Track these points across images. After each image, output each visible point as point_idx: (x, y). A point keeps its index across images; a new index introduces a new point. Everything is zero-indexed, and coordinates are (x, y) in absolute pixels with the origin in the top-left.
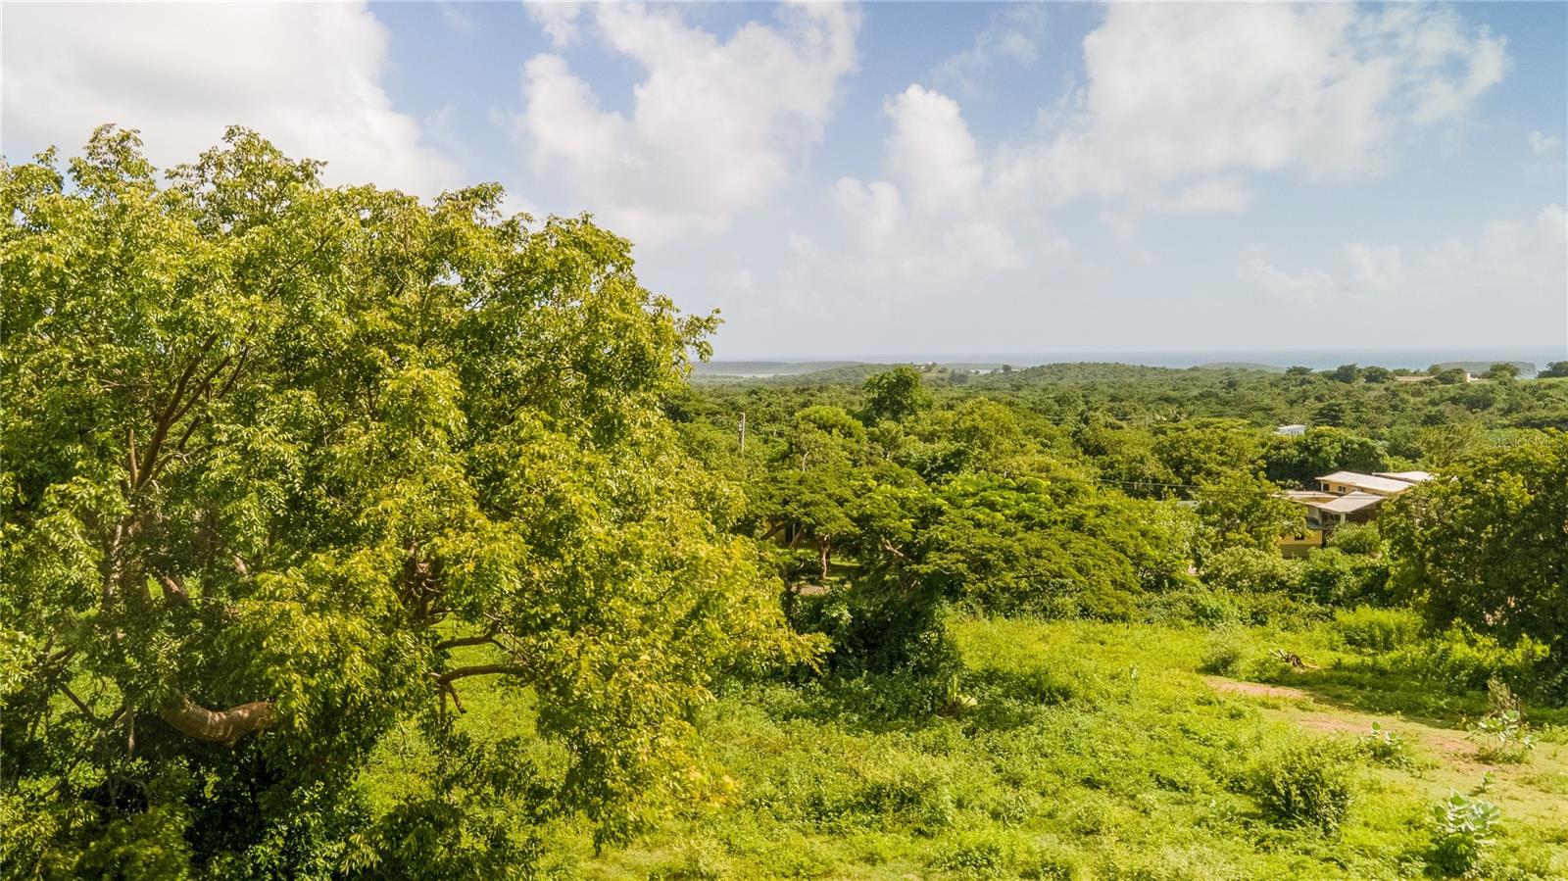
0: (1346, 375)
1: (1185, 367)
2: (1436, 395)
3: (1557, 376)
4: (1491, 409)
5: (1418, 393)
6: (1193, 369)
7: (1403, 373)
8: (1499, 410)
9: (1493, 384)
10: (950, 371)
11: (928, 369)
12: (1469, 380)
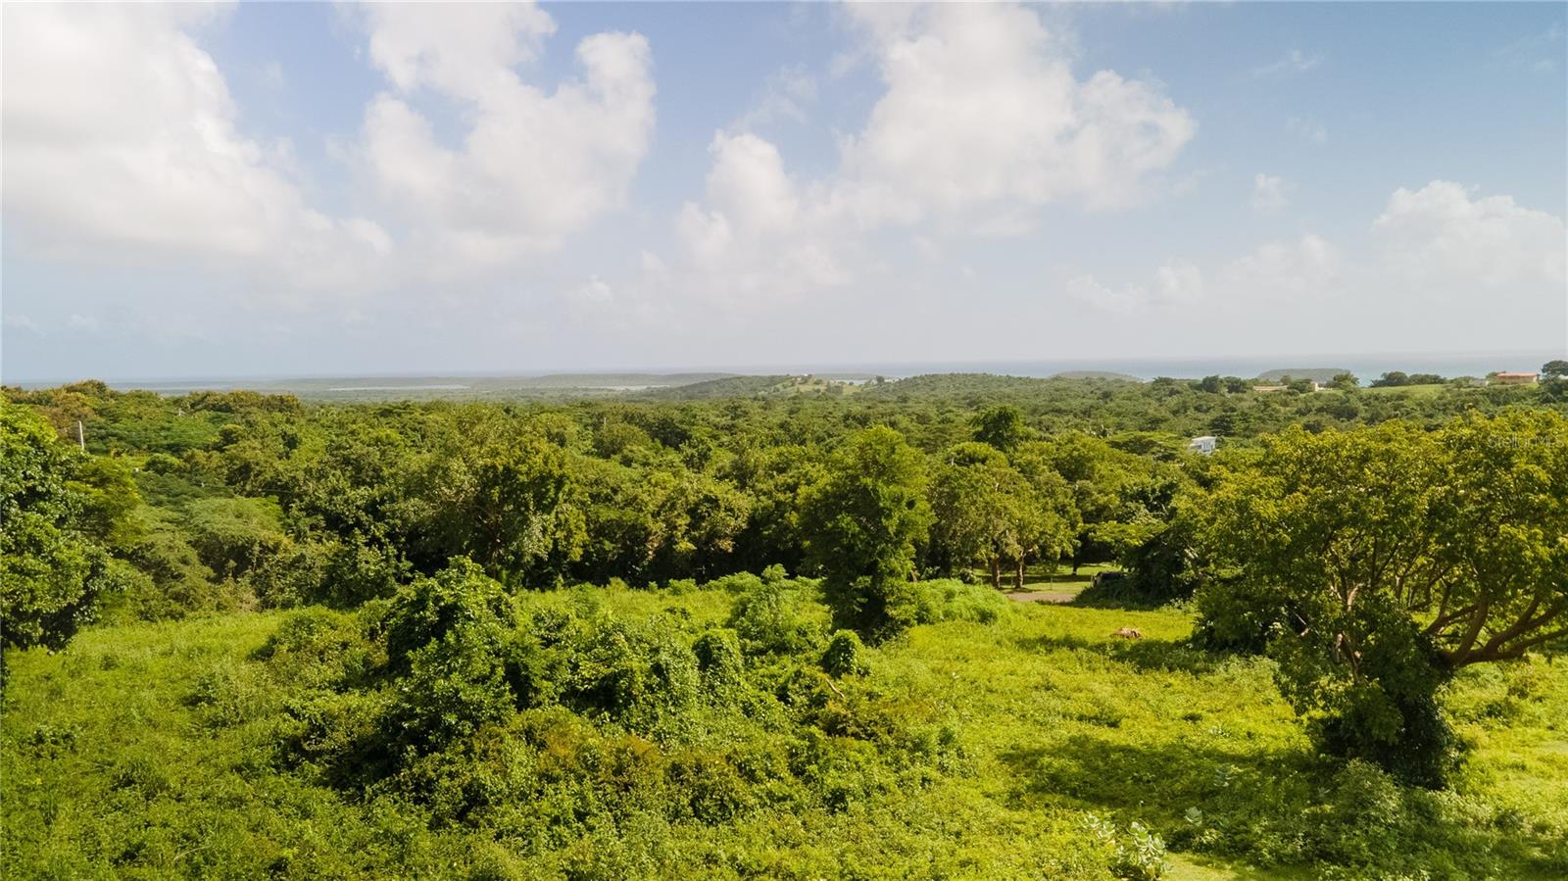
0: (1210, 385)
3: (1394, 385)
7: (1256, 382)
9: (1340, 393)
10: (825, 382)
11: (805, 381)
12: (1317, 389)
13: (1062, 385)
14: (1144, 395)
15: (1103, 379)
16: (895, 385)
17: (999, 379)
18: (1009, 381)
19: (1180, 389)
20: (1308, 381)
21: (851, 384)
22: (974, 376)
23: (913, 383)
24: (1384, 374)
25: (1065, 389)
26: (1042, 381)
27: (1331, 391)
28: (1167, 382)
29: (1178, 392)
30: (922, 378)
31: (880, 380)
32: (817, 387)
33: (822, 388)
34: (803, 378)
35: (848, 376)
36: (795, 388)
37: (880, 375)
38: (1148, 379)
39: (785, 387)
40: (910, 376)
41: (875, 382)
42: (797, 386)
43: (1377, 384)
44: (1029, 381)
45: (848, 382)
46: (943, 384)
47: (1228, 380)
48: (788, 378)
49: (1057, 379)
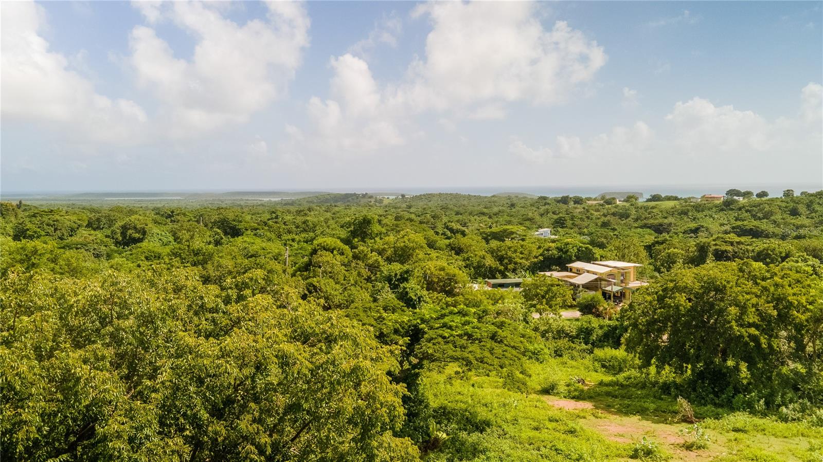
0: (565, 200)
1: (489, 195)
2: (605, 211)
3: (654, 201)
4: (630, 219)
5: (597, 210)
6: (493, 196)
7: (589, 199)
8: (633, 219)
10: (375, 197)
11: (364, 196)
12: (618, 202)
13: (496, 199)
14: (531, 205)
16: (410, 198)
17: (464, 196)
18: (469, 197)
19: (550, 202)
20: (614, 199)
21: (388, 198)
23: (419, 198)
27: (625, 204)
28: (545, 198)
29: (548, 204)
32: (369, 200)
33: (372, 200)
38: (536, 197)
41: (401, 197)
43: (649, 200)
47: (575, 197)
48: (355, 195)
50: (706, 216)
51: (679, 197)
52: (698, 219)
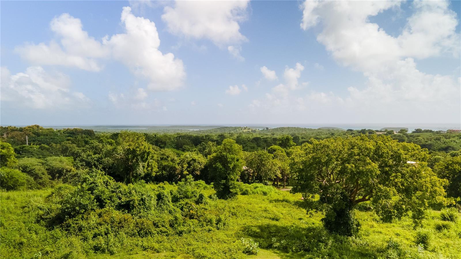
0: (363, 131)
7: (377, 131)
9: (401, 134)
10: (251, 129)
11: (245, 128)
12: (395, 133)
13: (321, 131)
14: (344, 134)
15: (333, 130)
16: (271, 130)
17: (302, 129)
18: (305, 129)
19: (354, 133)
20: (392, 131)
21: (259, 130)
22: (295, 128)
23: (277, 129)
24: (415, 129)
25: (321, 132)
26: (315, 130)
27: (399, 134)
28: (351, 130)
29: (354, 134)
30: (279, 128)
31: (267, 128)
32: (248, 130)
33: (250, 131)
34: (244, 128)
35: (257, 127)
36: (242, 131)
37: (267, 127)
38: (346, 129)
39: (239, 130)
40: (276, 128)
41: (266, 129)
42: (243, 130)
43: (414, 132)
44: (311, 130)
45: (258, 129)
46: (286, 130)
47: (369, 130)
48: (240, 127)
49: (319, 129)
50: (452, 141)
51: (433, 131)
52: (447, 143)
